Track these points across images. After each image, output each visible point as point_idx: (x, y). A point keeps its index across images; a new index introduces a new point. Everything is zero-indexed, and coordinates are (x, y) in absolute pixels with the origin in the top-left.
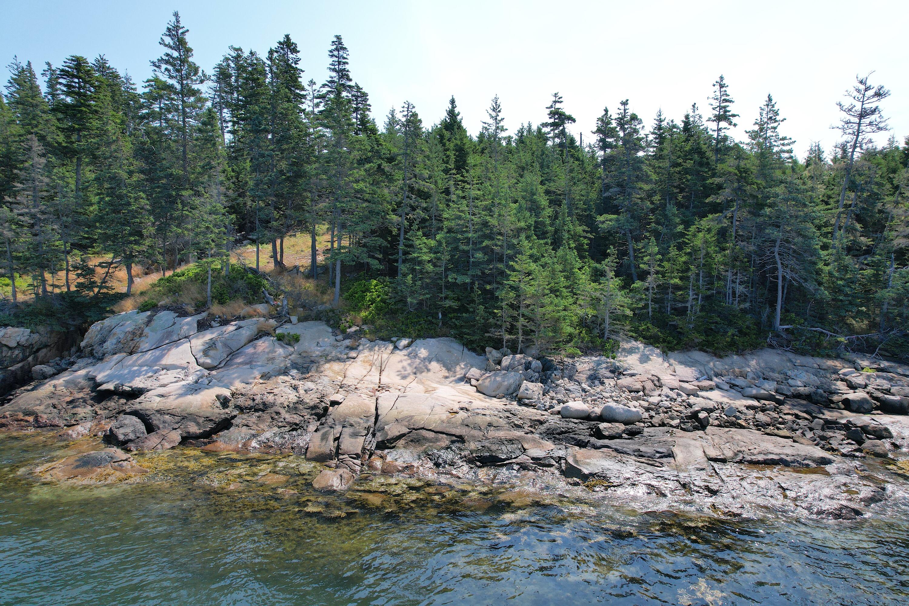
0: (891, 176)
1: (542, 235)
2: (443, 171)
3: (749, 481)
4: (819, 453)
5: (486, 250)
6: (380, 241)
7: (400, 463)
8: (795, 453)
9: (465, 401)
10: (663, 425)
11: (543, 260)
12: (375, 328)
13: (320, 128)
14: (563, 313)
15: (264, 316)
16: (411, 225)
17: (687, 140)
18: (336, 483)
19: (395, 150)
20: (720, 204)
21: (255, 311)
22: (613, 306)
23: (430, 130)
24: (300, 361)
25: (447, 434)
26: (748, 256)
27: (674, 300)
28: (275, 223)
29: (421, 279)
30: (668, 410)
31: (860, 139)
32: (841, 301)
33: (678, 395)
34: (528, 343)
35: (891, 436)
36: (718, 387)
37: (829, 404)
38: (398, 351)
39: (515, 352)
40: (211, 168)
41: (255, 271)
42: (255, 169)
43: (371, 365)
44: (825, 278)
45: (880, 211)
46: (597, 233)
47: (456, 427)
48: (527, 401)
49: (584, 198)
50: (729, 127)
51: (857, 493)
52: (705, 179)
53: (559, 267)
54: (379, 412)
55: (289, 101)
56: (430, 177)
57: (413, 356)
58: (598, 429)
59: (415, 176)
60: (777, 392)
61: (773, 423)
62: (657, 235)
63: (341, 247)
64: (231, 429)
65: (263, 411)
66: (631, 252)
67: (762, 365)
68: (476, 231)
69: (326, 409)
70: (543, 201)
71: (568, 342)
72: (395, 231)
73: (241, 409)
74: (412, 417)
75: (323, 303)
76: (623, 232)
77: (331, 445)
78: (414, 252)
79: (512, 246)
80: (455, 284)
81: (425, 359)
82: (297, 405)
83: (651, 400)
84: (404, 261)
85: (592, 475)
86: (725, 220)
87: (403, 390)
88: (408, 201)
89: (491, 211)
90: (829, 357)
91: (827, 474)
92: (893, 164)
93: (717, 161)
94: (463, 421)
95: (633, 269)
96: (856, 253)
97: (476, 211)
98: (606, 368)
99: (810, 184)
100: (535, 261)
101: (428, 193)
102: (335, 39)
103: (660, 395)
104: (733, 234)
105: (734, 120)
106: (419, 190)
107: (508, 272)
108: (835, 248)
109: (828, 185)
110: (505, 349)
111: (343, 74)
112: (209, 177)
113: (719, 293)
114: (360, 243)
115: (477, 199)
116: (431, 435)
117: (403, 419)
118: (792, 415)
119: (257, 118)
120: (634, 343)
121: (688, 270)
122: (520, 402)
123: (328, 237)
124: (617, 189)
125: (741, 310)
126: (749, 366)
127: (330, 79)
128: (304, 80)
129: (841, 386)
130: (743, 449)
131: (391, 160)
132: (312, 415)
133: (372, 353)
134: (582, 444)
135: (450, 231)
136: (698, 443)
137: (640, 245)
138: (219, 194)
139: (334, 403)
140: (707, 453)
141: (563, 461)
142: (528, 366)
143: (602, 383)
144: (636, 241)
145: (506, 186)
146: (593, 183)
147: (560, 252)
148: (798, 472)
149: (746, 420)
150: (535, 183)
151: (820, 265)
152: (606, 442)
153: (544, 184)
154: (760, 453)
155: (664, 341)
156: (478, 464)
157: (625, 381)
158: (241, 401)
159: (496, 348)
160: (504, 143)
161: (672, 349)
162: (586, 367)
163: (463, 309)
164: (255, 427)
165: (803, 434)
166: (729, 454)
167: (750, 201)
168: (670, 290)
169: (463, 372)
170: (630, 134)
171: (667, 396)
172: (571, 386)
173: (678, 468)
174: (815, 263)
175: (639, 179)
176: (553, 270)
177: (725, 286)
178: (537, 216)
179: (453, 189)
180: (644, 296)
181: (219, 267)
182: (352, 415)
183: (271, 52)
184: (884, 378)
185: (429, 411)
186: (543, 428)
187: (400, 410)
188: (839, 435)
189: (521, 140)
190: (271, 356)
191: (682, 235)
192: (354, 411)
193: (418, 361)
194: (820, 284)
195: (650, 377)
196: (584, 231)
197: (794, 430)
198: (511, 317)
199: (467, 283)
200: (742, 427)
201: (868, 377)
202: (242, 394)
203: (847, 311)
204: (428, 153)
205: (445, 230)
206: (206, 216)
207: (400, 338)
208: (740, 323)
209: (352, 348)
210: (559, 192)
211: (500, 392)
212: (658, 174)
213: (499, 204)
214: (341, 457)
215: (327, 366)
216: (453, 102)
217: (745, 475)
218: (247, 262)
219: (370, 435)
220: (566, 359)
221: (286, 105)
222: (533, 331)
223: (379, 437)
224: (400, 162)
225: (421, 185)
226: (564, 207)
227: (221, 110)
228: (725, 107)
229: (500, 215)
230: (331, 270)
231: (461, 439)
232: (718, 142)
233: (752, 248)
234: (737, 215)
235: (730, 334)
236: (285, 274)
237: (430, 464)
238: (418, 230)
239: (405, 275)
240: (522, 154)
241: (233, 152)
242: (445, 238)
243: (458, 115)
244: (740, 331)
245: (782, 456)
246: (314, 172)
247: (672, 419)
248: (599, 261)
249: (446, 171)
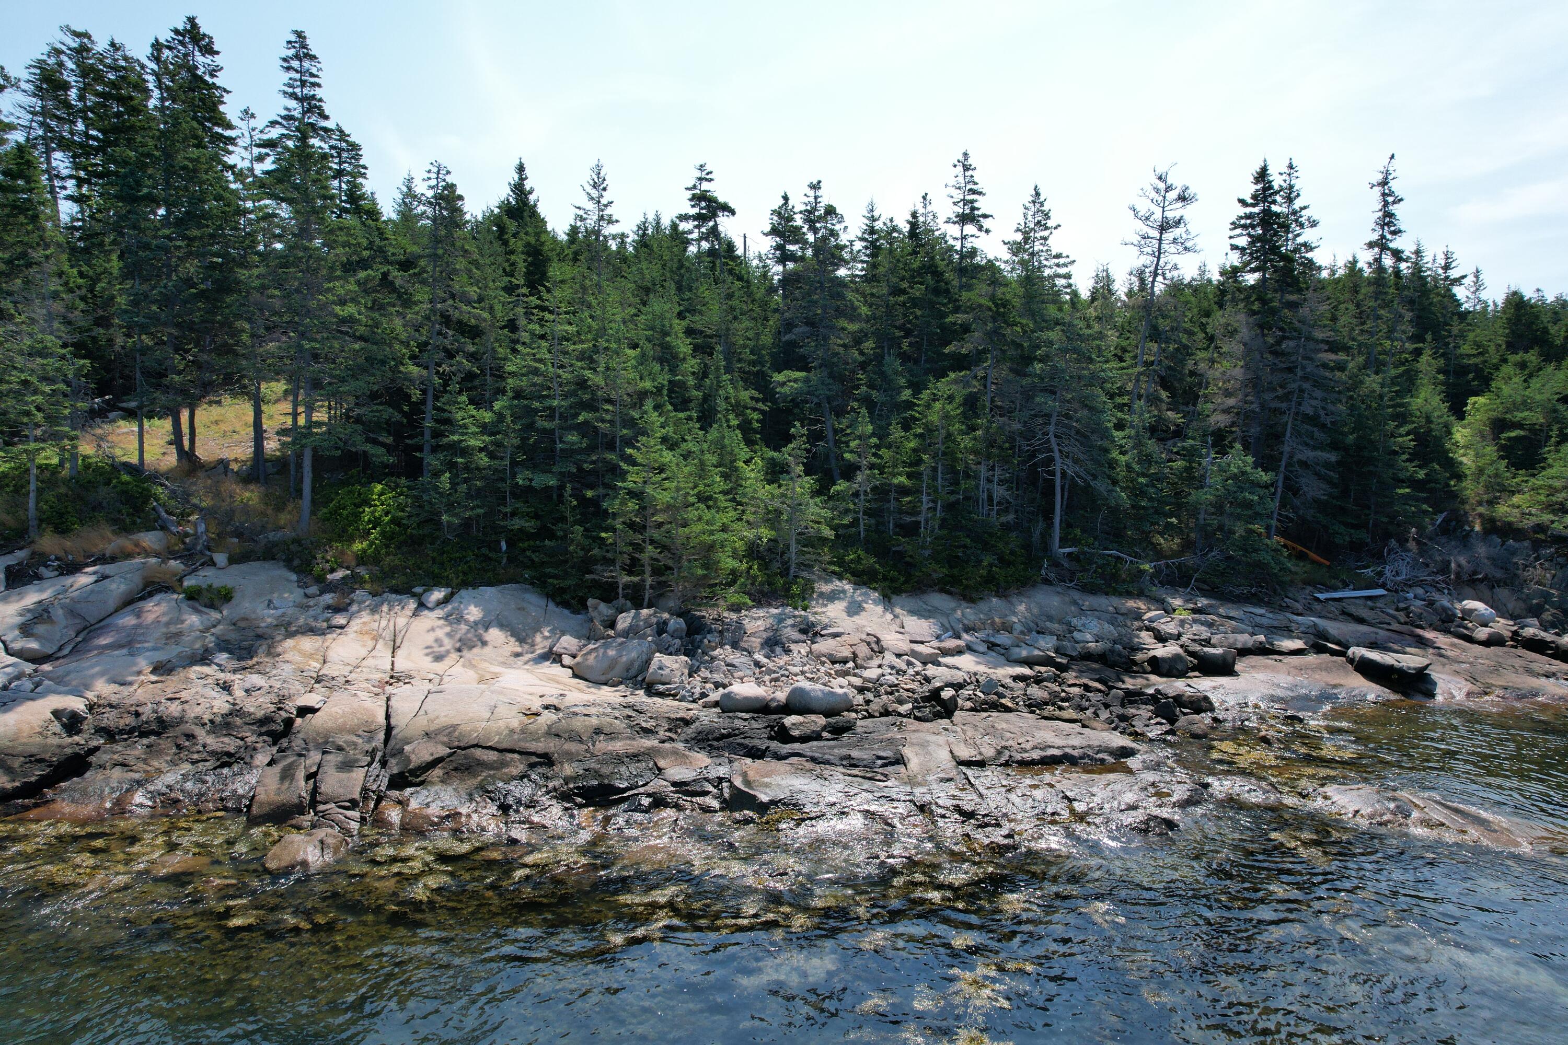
0: (1204, 320)
1: (682, 404)
2: (505, 289)
3: (1019, 792)
4: (1118, 740)
5: (585, 429)
6: (388, 413)
7: (434, 811)
8: (1085, 743)
9: (551, 693)
10: (886, 713)
11: (684, 446)
12: (382, 571)
13: (267, 202)
14: (719, 536)
15: (157, 555)
16: (446, 384)
17: (915, 253)
18: (314, 856)
19: (414, 249)
20: (966, 356)
21: (137, 545)
22: (803, 524)
23: (480, 218)
24: (233, 636)
25: (521, 753)
26: (1011, 439)
27: (901, 512)
28: (176, 378)
29: (466, 481)
30: (893, 688)
31: (1161, 263)
32: (1144, 508)
33: (909, 664)
34: (662, 589)
35: (1212, 709)
36: (970, 648)
37: (1129, 667)
38: (426, 612)
39: (638, 606)
40: (29, 265)
41: (135, 470)
42: (128, 273)
43: (376, 639)
44: (1121, 473)
45: (1192, 373)
46: (774, 402)
47: (537, 740)
48: (661, 688)
49: (751, 343)
50: (978, 233)
51: (1169, 795)
52: (943, 315)
53: (714, 459)
54: (393, 722)
55: (200, 145)
56: (480, 300)
57: (455, 619)
58: (783, 727)
59: (453, 297)
60: (1057, 651)
61: (1054, 700)
62: (869, 404)
63: (311, 424)
64: (88, 774)
65: (158, 734)
66: (830, 435)
67: (1035, 611)
68: (565, 396)
69: (289, 723)
70: (683, 346)
71: (730, 584)
72: (416, 395)
73: (110, 735)
74: (455, 727)
75: (278, 528)
76: (815, 400)
77: (302, 787)
78: (453, 433)
79: (631, 423)
80: (529, 490)
81: (476, 623)
82: (230, 719)
83: (867, 674)
84: (435, 449)
85: (774, 803)
86: (975, 382)
87: (437, 680)
88: (440, 341)
89: (592, 361)
90: (1129, 595)
91: (1130, 771)
92: (1206, 304)
93: (962, 287)
94: (550, 727)
95: (833, 461)
96: (1164, 435)
97: (566, 361)
98: (793, 626)
99: (1097, 327)
100: (671, 448)
101: (477, 327)
102: (293, 38)
103: (880, 666)
104: (988, 404)
105: (986, 223)
106: (460, 322)
107: (624, 466)
108: (1132, 427)
109: (1122, 331)
110: (621, 601)
111: (312, 105)
112: (27, 282)
113: (967, 498)
114: (348, 417)
115: (568, 340)
116: (492, 756)
117: (438, 732)
118: (1080, 686)
119: (132, 173)
120: (838, 583)
121: (919, 462)
122: (651, 691)
123: (287, 407)
124: (805, 329)
125: (1002, 525)
126: (1015, 613)
127: (284, 113)
128: (230, 109)
129: (1146, 637)
130: (1010, 743)
131: (406, 265)
132: (261, 734)
133: (377, 617)
134: (756, 754)
135: (518, 395)
136: (941, 739)
137: (845, 422)
138: (50, 317)
139: (304, 711)
140: (956, 753)
141: (725, 784)
142: (661, 628)
143: (787, 651)
144: (838, 415)
145: (618, 318)
146: (766, 319)
147: (713, 434)
148: (1089, 772)
149: (1013, 698)
150: (668, 315)
151: (1115, 454)
152: (797, 747)
153: (684, 318)
154: (1034, 748)
155: (885, 578)
156: (579, 800)
157: (824, 646)
158: (109, 719)
159: (607, 600)
160: (613, 245)
161: (898, 591)
162: (761, 624)
163: (545, 533)
164: (141, 765)
165: (1096, 714)
166: (989, 752)
167: (1012, 352)
168: (893, 495)
169: (547, 644)
170: (824, 239)
171: (892, 668)
172: (736, 658)
173: (912, 781)
174: (1107, 451)
175: (839, 313)
176: (702, 463)
177: (977, 487)
178: (673, 370)
179: (522, 322)
180: (852, 506)
181: (55, 461)
182: (341, 730)
183: (157, 46)
184: (1202, 623)
185: (488, 715)
186: (690, 731)
187: (431, 716)
188: (1145, 711)
189: (643, 242)
190: (173, 629)
191: (910, 405)
192: (345, 723)
193: (464, 627)
194: (1115, 482)
195: (864, 637)
196: (752, 398)
197: (1083, 709)
198: (631, 544)
199: (551, 487)
200: (1008, 709)
201: (1182, 623)
202: (111, 706)
203: (1152, 524)
204: (476, 256)
205: (510, 394)
206: (19, 361)
207: (429, 588)
208: (1000, 545)
209: (337, 609)
210: (709, 332)
211: (615, 677)
212: (870, 306)
213: (606, 349)
214: (321, 807)
215: (289, 643)
216: (521, 169)
217: (1013, 784)
218: (118, 452)
219: (376, 765)
220: (726, 614)
221: (194, 152)
222: (671, 569)
223: (394, 767)
224: (424, 271)
225: (464, 312)
226: (719, 357)
227: (48, 152)
228: (972, 202)
229: (608, 369)
230: (292, 467)
231: (547, 760)
232: (963, 257)
233: (1016, 426)
234: (993, 374)
235: (985, 563)
236: (201, 474)
237: (492, 808)
238: (460, 392)
239: (437, 474)
240: (644, 265)
241: (80, 239)
242: (510, 407)
243: (530, 192)
244: (1001, 559)
245: (1068, 750)
246: (257, 283)
247: (901, 702)
248: (777, 449)
249: (510, 289)
